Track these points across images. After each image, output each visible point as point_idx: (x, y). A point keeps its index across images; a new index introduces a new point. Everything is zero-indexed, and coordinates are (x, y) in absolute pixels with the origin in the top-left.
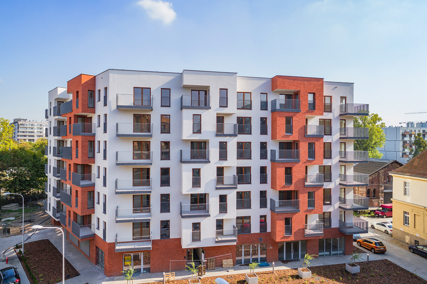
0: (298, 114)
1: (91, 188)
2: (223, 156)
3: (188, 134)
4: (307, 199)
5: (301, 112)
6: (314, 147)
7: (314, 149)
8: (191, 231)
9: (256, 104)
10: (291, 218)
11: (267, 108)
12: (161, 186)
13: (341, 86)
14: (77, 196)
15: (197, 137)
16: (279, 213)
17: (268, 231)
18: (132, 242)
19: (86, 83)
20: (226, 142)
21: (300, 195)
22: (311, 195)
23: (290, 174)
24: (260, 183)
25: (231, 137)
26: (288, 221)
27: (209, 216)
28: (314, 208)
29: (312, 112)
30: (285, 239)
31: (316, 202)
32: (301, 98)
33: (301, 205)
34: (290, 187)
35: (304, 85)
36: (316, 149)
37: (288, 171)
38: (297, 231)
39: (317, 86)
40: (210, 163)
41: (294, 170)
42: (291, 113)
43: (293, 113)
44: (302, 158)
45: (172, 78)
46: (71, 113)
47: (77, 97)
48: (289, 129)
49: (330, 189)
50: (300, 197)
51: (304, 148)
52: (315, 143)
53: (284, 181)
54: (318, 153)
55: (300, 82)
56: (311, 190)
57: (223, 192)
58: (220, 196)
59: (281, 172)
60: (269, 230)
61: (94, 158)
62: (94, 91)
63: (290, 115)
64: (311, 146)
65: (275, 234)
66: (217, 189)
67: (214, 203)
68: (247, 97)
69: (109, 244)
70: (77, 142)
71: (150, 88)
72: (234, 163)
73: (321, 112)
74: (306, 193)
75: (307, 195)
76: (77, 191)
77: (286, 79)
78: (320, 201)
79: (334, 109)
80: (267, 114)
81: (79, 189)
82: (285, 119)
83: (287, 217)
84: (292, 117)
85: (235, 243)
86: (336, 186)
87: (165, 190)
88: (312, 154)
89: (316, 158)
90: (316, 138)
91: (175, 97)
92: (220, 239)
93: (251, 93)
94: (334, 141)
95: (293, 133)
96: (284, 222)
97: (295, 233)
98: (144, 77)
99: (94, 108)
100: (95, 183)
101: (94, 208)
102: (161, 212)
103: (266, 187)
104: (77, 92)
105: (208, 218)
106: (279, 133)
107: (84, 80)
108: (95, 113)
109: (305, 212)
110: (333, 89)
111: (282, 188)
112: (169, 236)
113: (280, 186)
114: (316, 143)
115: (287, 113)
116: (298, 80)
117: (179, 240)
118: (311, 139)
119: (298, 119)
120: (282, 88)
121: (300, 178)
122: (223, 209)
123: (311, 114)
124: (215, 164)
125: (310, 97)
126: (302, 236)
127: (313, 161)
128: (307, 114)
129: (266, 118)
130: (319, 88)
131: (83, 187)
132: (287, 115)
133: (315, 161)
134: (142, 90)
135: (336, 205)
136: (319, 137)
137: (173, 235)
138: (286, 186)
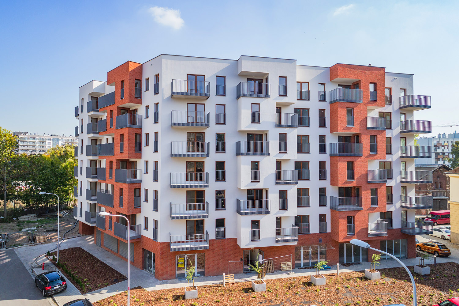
0: (359, 105)
1: (138, 185)
2: (283, 148)
3: (246, 124)
4: (369, 196)
5: (363, 103)
6: (375, 140)
7: (375, 142)
8: (250, 229)
9: (315, 95)
10: (354, 216)
11: (326, 99)
12: (216, 181)
13: (401, 78)
14: (121, 194)
15: (255, 128)
16: (341, 211)
17: (327, 232)
18: (185, 242)
19: (133, 70)
20: (286, 134)
21: (363, 192)
22: (374, 192)
23: (353, 168)
24: (319, 179)
25: (290, 128)
26: (350, 220)
27: (269, 213)
28: (377, 206)
29: (374, 103)
30: (348, 240)
31: (379, 200)
32: (362, 88)
33: (364, 203)
34: (352, 183)
35: (365, 74)
36: (378, 142)
37: (350, 166)
38: (360, 230)
39: (378, 76)
40: (270, 155)
41: (356, 164)
42: (352, 103)
43: (354, 104)
44: (364, 152)
45: (228, 65)
46: (114, 105)
47: (122, 86)
48: (351, 122)
49: (391, 187)
50: (363, 194)
51: (366, 141)
52: (376, 136)
53: (346, 177)
54: (381, 147)
55: (361, 71)
56: (373, 187)
57: (283, 188)
58: (280, 191)
59: (342, 167)
60: (329, 230)
61: (141, 152)
62: (141, 81)
63: (351, 105)
64: (373, 139)
65: (338, 234)
66: (277, 183)
67: (273, 199)
68: (305, 87)
69: (161, 243)
70: (122, 135)
71: (204, 76)
72: (295, 156)
73: (383, 103)
74: (368, 190)
75: (369, 192)
76: (121, 189)
77: (346, 68)
78: (383, 199)
79: (394, 102)
80: (325, 106)
81: (125, 186)
82: (346, 110)
83: (350, 215)
84: (353, 108)
85: (296, 243)
86: (397, 184)
87: (220, 186)
88: (374, 148)
89: (378, 152)
90: (378, 131)
91: (231, 85)
92: (280, 239)
93: (308, 83)
94: (394, 135)
95: (355, 125)
96: (346, 221)
97: (358, 232)
98: (198, 63)
99: (141, 98)
100: (141, 180)
101: (140, 207)
102: (216, 209)
103: (326, 184)
104: (123, 82)
105: (268, 215)
106: (340, 124)
107: (131, 67)
108: (141, 104)
109: (368, 210)
110: (392, 81)
111: (344, 184)
112: (225, 236)
113: (342, 181)
114: (378, 136)
115: (348, 103)
116: (359, 69)
117: (235, 240)
118: (373, 132)
119: (359, 110)
120: (342, 77)
121: (363, 173)
122: (283, 206)
123: (372, 105)
124: (274, 157)
125: (371, 87)
126: (366, 236)
127: (375, 155)
128: (368, 105)
129: (324, 110)
130: (380, 77)
131: (130, 183)
132: (348, 105)
133: (378, 155)
134: (196, 78)
135: (398, 204)
136: (380, 130)
137: (229, 235)
138: (348, 182)
